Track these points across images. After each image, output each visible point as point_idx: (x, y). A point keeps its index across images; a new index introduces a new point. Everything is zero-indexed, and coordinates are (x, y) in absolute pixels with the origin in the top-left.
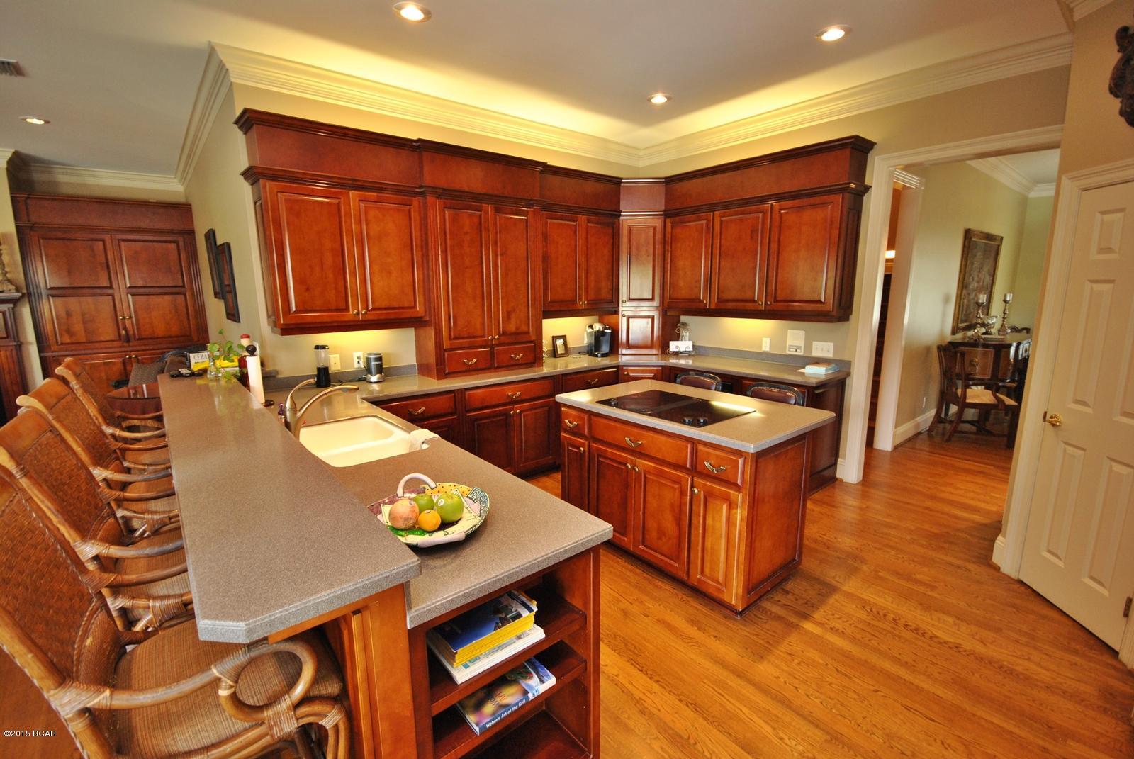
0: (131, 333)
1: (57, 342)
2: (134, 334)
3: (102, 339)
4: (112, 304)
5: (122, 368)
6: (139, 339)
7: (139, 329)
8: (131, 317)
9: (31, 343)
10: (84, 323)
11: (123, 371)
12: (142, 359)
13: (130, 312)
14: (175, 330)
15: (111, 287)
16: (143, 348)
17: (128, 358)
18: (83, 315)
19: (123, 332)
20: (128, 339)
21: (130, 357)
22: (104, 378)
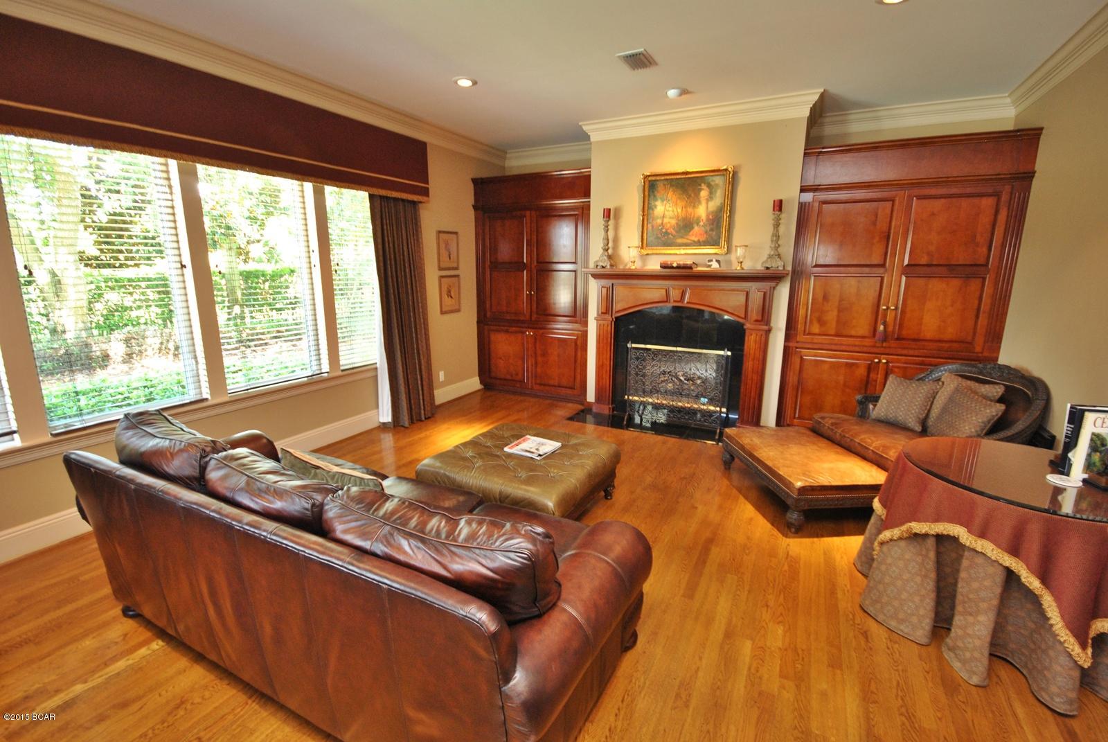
0: (890, 329)
1: (805, 331)
2: (893, 332)
3: (853, 333)
4: (878, 289)
5: (866, 374)
6: (898, 339)
7: (901, 325)
8: (896, 308)
9: (780, 330)
10: (840, 310)
11: (865, 378)
12: (893, 367)
13: (898, 300)
14: (950, 332)
15: (883, 265)
16: (900, 351)
17: (877, 362)
18: (841, 300)
19: (882, 327)
20: (885, 337)
21: (880, 361)
22: (842, 382)
